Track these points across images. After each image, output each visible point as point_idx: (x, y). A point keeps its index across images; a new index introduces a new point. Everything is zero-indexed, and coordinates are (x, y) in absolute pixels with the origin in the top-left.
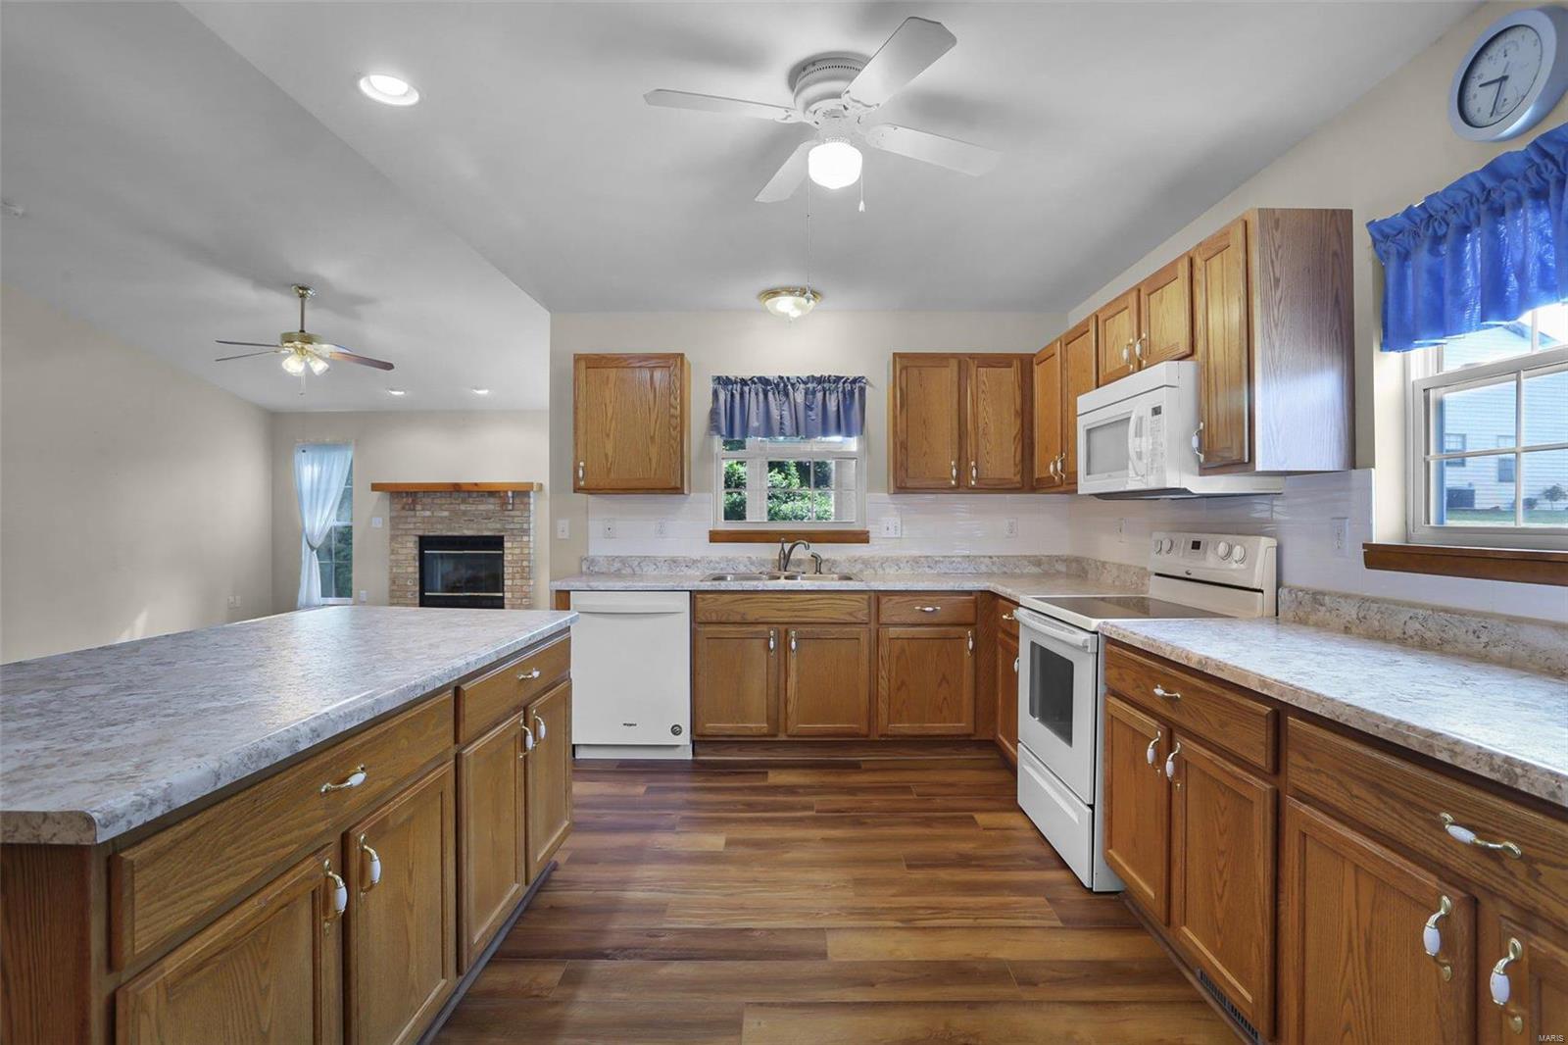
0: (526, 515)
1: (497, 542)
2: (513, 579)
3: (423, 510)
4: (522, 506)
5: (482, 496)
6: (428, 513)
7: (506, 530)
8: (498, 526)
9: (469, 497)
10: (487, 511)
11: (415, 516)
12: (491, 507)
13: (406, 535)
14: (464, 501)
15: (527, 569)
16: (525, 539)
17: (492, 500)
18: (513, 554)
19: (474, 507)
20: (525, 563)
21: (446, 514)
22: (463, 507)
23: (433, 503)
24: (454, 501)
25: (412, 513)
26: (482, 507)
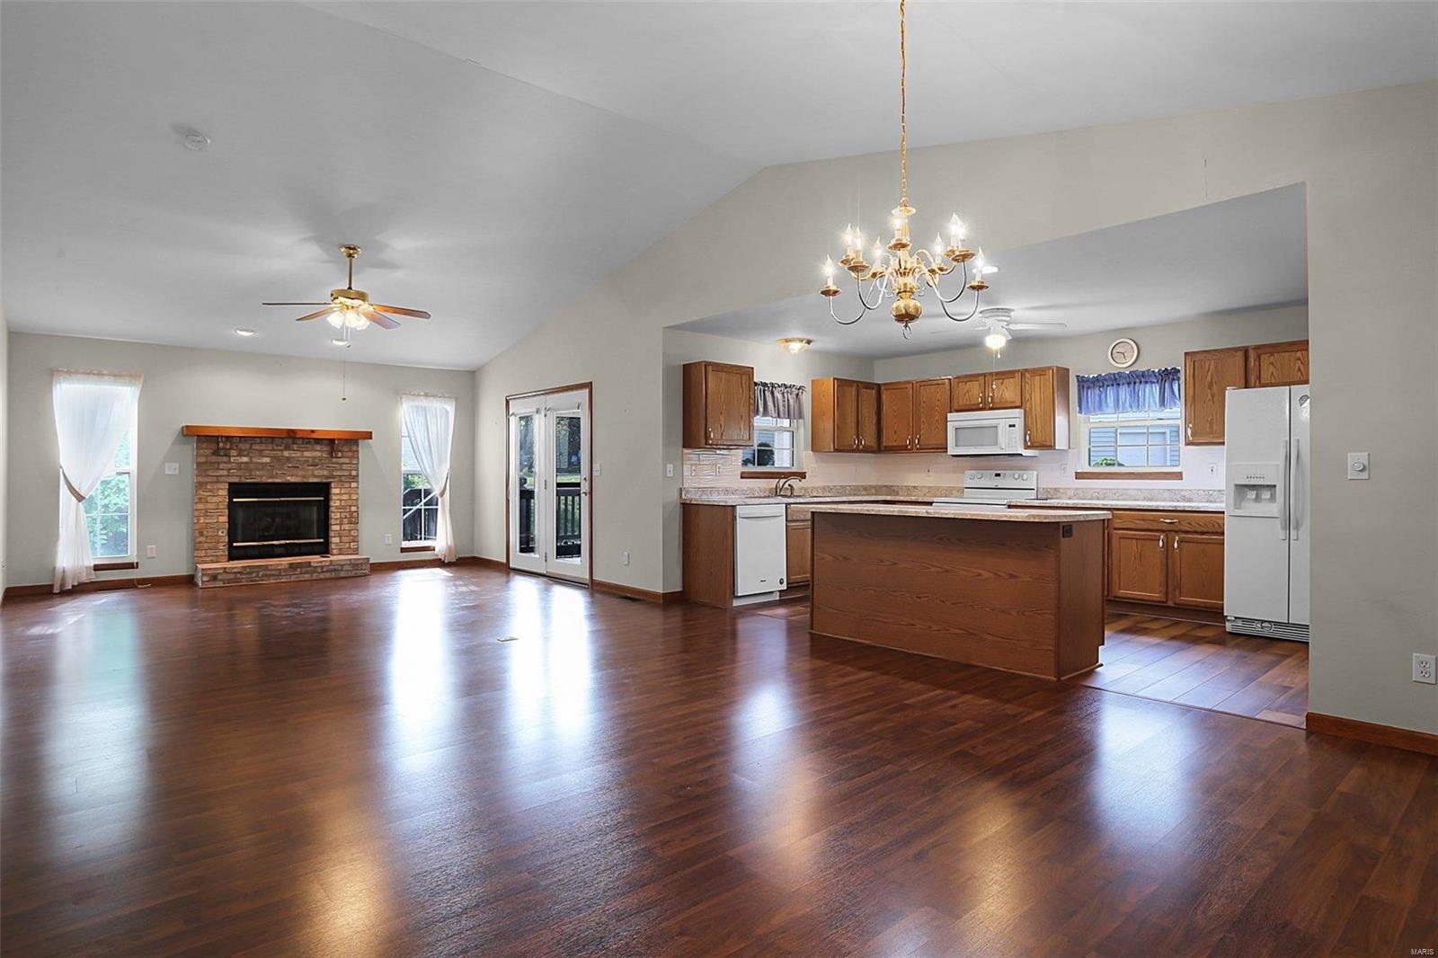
0: (354, 462)
1: (324, 489)
2: (341, 524)
3: (240, 455)
4: (350, 454)
5: (307, 443)
6: (245, 459)
7: (334, 477)
8: (326, 473)
9: (294, 443)
10: (314, 458)
11: (230, 462)
12: (319, 454)
13: (217, 482)
14: (287, 448)
15: (355, 514)
16: (354, 485)
17: (318, 447)
18: (341, 500)
19: (299, 454)
20: (353, 509)
21: (267, 460)
22: (286, 454)
23: (251, 448)
24: (275, 448)
25: (225, 459)
26: (307, 454)
